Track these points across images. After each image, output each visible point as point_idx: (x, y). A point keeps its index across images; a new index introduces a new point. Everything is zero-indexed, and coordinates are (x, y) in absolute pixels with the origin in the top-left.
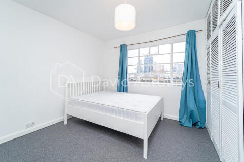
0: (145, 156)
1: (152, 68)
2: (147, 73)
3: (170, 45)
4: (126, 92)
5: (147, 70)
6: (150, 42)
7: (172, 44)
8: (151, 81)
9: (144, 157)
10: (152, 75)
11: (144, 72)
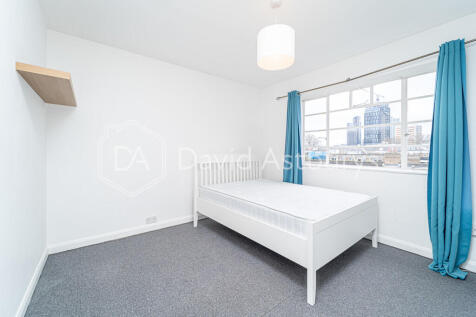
0: (311, 299)
1: (388, 133)
2: (374, 146)
3: (399, 82)
4: (300, 182)
5: (374, 137)
6: (349, 80)
7: (404, 79)
8: (380, 164)
9: (309, 302)
10: (385, 149)
11: (365, 143)
